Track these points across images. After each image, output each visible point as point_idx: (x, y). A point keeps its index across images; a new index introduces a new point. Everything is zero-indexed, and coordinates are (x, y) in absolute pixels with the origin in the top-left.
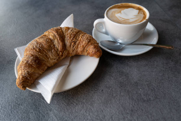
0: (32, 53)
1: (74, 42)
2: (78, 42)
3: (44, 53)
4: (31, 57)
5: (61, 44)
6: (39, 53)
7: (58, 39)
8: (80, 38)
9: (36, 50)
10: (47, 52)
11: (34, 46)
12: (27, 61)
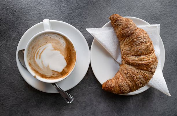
0: (134, 35)
1: (127, 73)
2: (125, 76)
3: (130, 44)
4: (131, 32)
5: (131, 62)
6: (131, 40)
7: (136, 62)
8: (128, 81)
9: (135, 39)
10: (130, 46)
11: (140, 39)
12: (128, 28)
